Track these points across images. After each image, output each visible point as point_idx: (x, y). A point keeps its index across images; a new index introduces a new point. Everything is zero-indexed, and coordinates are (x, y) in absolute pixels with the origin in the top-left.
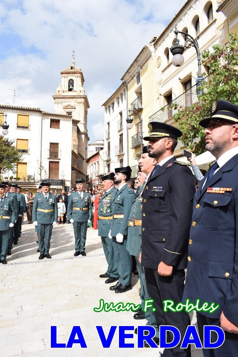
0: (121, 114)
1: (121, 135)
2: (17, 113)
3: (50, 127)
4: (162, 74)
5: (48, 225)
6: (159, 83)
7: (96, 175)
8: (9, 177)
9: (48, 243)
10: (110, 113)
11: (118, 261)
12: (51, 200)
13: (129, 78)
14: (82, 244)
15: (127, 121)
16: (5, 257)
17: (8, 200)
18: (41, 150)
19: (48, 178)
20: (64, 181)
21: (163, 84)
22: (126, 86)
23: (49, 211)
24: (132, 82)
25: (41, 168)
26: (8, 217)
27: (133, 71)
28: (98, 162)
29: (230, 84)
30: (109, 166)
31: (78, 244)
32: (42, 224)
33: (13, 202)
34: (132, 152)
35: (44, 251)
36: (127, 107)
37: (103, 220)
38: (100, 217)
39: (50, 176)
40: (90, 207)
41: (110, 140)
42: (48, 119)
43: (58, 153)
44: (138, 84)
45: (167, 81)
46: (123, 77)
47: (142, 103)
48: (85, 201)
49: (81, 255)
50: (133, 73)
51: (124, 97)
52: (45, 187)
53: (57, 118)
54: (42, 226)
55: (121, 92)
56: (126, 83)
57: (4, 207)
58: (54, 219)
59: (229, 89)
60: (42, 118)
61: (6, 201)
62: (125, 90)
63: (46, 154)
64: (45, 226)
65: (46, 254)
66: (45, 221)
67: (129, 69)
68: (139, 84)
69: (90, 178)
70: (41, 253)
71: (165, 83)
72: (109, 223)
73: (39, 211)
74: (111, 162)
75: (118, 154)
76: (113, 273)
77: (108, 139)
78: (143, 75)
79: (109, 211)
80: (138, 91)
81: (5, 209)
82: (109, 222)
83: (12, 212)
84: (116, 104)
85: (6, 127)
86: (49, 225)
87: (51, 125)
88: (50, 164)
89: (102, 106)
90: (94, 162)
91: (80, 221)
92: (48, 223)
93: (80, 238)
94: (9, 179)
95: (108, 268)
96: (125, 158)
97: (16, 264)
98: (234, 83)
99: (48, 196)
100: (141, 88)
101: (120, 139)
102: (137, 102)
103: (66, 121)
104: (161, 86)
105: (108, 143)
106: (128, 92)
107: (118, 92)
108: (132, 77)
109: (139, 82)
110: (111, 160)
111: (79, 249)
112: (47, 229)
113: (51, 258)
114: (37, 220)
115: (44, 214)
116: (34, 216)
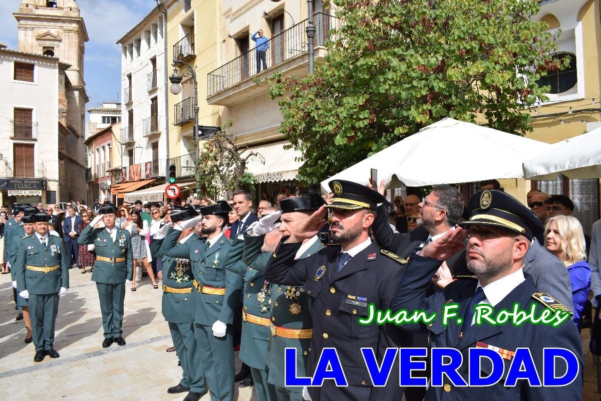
0: (154, 61)
1: (154, 100)
3: (15, 79)
5: (50, 296)
6: (227, 14)
7: (107, 169)
9: (50, 330)
10: (132, 57)
11: (207, 368)
12: (54, 249)
14: (116, 324)
15: (171, 79)
19: (13, 176)
20: (46, 181)
21: (234, 17)
22: (164, 11)
23: (52, 269)
24: (176, 5)
29: (378, 56)
30: (131, 154)
31: (109, 324)
32: (39, 295)
34: (175, 131)
35: (43, 346)
36: (166, 49)
37: (175, 295)
38: (169, 289)
39: (17, 173)
40: (129, 256)
41: (133, 107)
42: (10, 61)
43: (31, 128)
44: (186, 11)
45: (239, 13)
47: (193, 45)
48: (120, 245)
49: (115, 345)
51: (158, 29)
52: (41, 224)
53: (28, 61)
54: (38, 299)
55: (153, 22)
56: (164, 6)
58: (61, 282)
59: (375, 64)
62: (161, 18)
63: (7, 129)
64: (44, 299)
65: (47, 349)
66: (44, 289)
68: (190, 12)
69: (95, 175)
70: (39, 349)
71: (236, 15)
72: (186, 299)
73: (31, 271)
74: (135, 146)
75: (150, 133)
76: (194, 385)
77: (129, 104)
79: (186, 279)
80: (190, 24)
82: (187, 297)
84: (144, 43)
86: (53, 297)
87: (15, 75)
88: (16, 148)
89: (117, 43)
90: (103, 145)
91: (111, 281)
93: (111, 314)
95: (184, 375)
96: (162, 142)
98: (384, 55)
99: (47, 241)
100: (193, 19)
101: (152, 106)
102: (185, 43)
103: (46, 66)
104: (229, 20)
105: (128, 111)
106: (168, 24)
107: (149, 21)
109: (190, 7)
110: (134, 143)
111: (112, 333)
112: (48, 303)
113: (58, 356)
114: (27, 287)
115: (41, 277)
116: (21, 280)
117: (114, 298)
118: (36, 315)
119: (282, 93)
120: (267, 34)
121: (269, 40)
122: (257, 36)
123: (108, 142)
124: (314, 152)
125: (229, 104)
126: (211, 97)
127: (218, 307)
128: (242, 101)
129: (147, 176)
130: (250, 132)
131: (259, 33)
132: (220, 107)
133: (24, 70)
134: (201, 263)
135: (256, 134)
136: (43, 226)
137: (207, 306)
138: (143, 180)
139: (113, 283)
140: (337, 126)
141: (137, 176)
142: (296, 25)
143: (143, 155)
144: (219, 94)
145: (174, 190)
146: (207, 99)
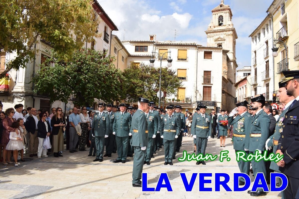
0: (267, 43)
2: (179, 48)
3: (204, 58)
5: (204, 138)
7: (244, 98)
8: (172, 99)
10: (256, 42)
12: (207, 120)
13: (274, 10)
16: (172, 160)
17: (175, 118)
18: (197, 77)
19: (202, 100)
20: (216, 102)
22: (272, 17)
23: (206, 128)
24: (277, 13)
25: (197, 91)
26: (174, 131)
27: (278, 3)
30: (256, 90)
32: (200, 138)
33: (178, 119)
34: (278, 77)
36: (273, 36)
39: (204, 99)
41: (257, 67)
42: (202, 51)
43: (210, 79)
46: (269, 9)
47: (287, 31)
50: (278, 5)
51: (269, 27)
53: (209, 50)
54: (199, 140)
55: (266, 23)
56: (271, 15)
57: (172, 123)
58: (209, 134)
60: (197, 52)
61: (173, 119)
62: (270, 21)
63: (201, 80)
64: (202, 139)
67: (273, 2)
68: (284, 15)
69: (239, 101)
73: (198, 128)
74: (258, 86)
75: (265, 79)
77: (255, 66)
78: (287, 6)
80: (284, 21)
81: (172, 124)
83: (177, 127)
84: (262, 34)
85: (170, 61)
87: (204, 57)
88: (204, 88)
89: (249, 37)
90: (242, 86)
92: (204, 137)
94: (171, 101)
96: (271, 83)
97: (179, 166)
99: (204, 116)
100: (286, 18)
101: (266, 65)
103: (217, 52)
105: (255, 69)
106: (273, 23)
107: (264, 23)
108: (277, 8)
109: (284, 12)
110: (257, 84)
112: (203, 141)
114: (196, 134)
115: (201, 130)
116: (194, 131)
118: (198, 146)
123: (245, 85)
126: (297, 57)
133: (208, 54)
143: (262, 90)
145: (275, 106)
146: (294, 58)
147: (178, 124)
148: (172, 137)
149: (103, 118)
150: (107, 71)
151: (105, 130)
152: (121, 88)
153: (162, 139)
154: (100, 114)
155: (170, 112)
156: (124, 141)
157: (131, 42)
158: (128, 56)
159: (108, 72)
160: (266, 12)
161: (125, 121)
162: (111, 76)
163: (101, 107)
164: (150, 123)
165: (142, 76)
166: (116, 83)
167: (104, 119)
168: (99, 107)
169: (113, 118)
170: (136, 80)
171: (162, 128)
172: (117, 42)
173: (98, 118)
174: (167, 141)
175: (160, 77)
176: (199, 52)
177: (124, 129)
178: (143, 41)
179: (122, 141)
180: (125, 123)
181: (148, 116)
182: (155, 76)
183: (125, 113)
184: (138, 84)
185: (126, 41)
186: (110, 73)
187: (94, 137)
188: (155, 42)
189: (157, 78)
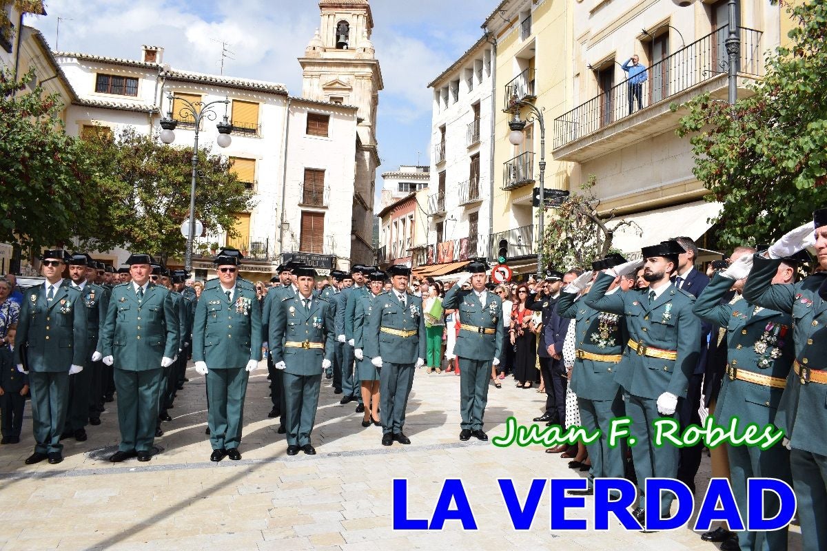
0: (477, 107)
1: (475, 158)
2: (233, 96)
3: (307, 133)
4: (590, 18)
5: (406, 366)
6: (583, 38)
7: (407, 247)
8: (210, 246)
9: (402, 409)
10: (446, 103)
12: (414, 309)
13: (500, 26)
14: (477, 413)
15: (510, 125)
17: (321, 304)
18: (284, 184)
19: (298, 250)
20: (336, 258)
21: (592, 42)
22: (493, 42)
23: (411, 333)
24: (509, 33)
25: (283, 225)
26: (320, 346)
27: (514, 7)
28: (411, 217)
30: (440, 228)
31: (469, 412)
32: (393, 364)
33: (329, 309)
34: (503, 199)
35: (392, 428)
36: (494, 91)
37: (595, 363)
38: (587, 355)
39: (303, 247)
41: (446, 167)
42: (302, 112)
43: (322, 193)
44: (524, 40)
45: (601, 35)
46: (488, 20)
48: (491, 312)
49: (473, 439)
50: (513, 14)
51: (484, 66)
52: (401, 278)
53: (322, 112)
54: (392, 368)
55: (477, 56)
56: (493, 35)
57: (313, 321)
58: (419, 352)
60: (289, 112)
61: (316, 308)
62: (489, 51)
63: (296, 194)
64: (399, 369)
65: (395, 433)
66: (400, 357)
67: (503, 4)
68: (529, 40)
69: (390, 255)
70: (387, 431)
71: (596, 39)
72: (610, 369)
73: (387, 334)
74: (446, 218)
75: (467, 202)
77: (441, 163)
78: (539, 19)
79: (612, 342)
80: (525, 55)
81: (315, 324)
82: (611, 367)
83: (326, 333)
84: (463, 84)
85: (227, 130)
87: (308, 128)
88: (304, 217)
89: (428, 87)
90: (403, 217)
91: (477, 357)
92: (408, 362)
93: (471, 401)
94: (209, 250)
96: (483, 213)
99: (405, 299)
100: (534, 50)
101: (472, 166)
102: (521, 81)
103: (343, 118)
104: (585, 46)
105: (439, 173)
106: (497, 58)
107: (471, 55)
108: (511, 20)
109: (529, 34)
110: (445, 214)
111: (470, 424)
112: (402, 376)
113: (409, 442)
114: (381, 353)
115: (398, 342)
116: (375, 344)
117: (477, 380)
118: (389, 388)
119: (699, 126)
120: (644, 62)
121: (645, 70)
122: (631, 64)
123: (410, 214)
124: (747, 207)
125: (582, 159)
126: (561, 149)
127: (667, 375)
128: (604, 154)
129: (462, 256)
130: (612, 197)
131: (633, 59)
132: (569, 163)
133: (317, 123)
134: (645, 318)
135: (620, 200)
136: (403, 281)
137: (651, 373)
138: (456, 261)
139: (480, 359)
140: (800, 162)
141: (447, 256)
142: (687, 47)
143: (457, 230)
144: (571, 145)
145: (503, 272)
146: (553, 153)
147: (331, 324)
148: (315, 364)
149: (64, 306)
150: (33, 141)
151: (72, 347)
152: (82, 201)
153: (282, 371)
154: (51, 292)
155: (307, 286)
156: (149, 383)
157: (81, 59)
158: (73, 104)
159: (39, 146)
160: (481, 27)
161: (151, 317)
162: (49, 158)
163: (53, 263)
164: (241, 321)
165: (134, 169)
166: (66, 184)
167: (68, 310)
168: (47, 263)
169: (93, 303)
170: (110, 181)
171: (280, 337)
172: (38, 51)
173: (41, 304)
174: (297, 378)
175: (194, 175)
176: (293, 114)
177: (149, 344)
178: (125, 60)
179: (137, 385)
180: (154, 323)
181: (231, 296)
182: (173, 173)
183: (148, 287)
184: (117, 192)
185: (66, 53)
186: (48, 150)
187: (26, 373)
188: (162, 70)
189: (180, 179)
